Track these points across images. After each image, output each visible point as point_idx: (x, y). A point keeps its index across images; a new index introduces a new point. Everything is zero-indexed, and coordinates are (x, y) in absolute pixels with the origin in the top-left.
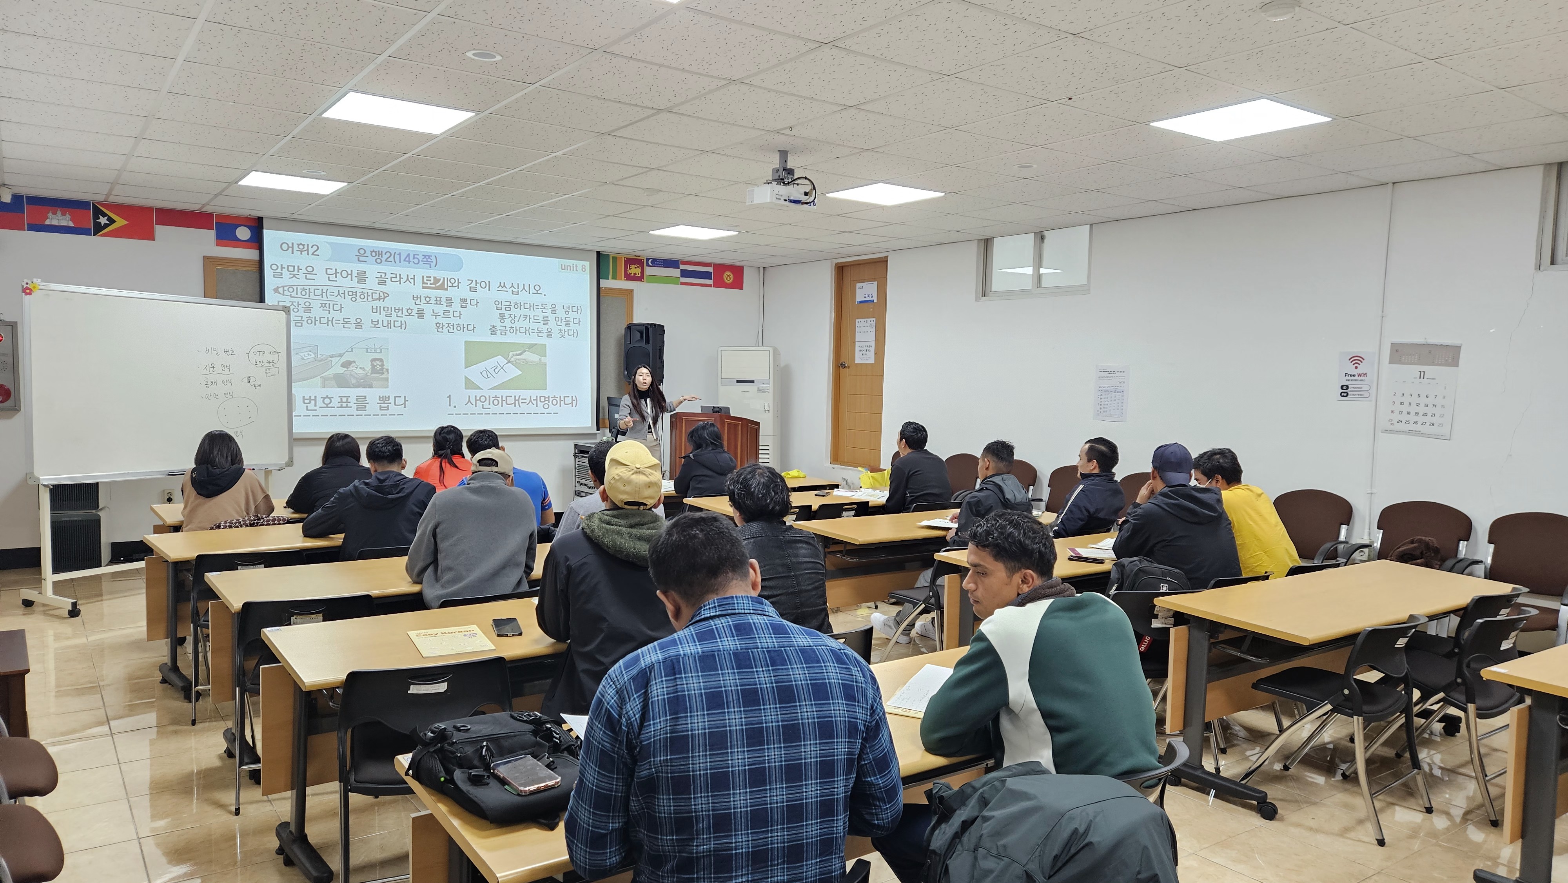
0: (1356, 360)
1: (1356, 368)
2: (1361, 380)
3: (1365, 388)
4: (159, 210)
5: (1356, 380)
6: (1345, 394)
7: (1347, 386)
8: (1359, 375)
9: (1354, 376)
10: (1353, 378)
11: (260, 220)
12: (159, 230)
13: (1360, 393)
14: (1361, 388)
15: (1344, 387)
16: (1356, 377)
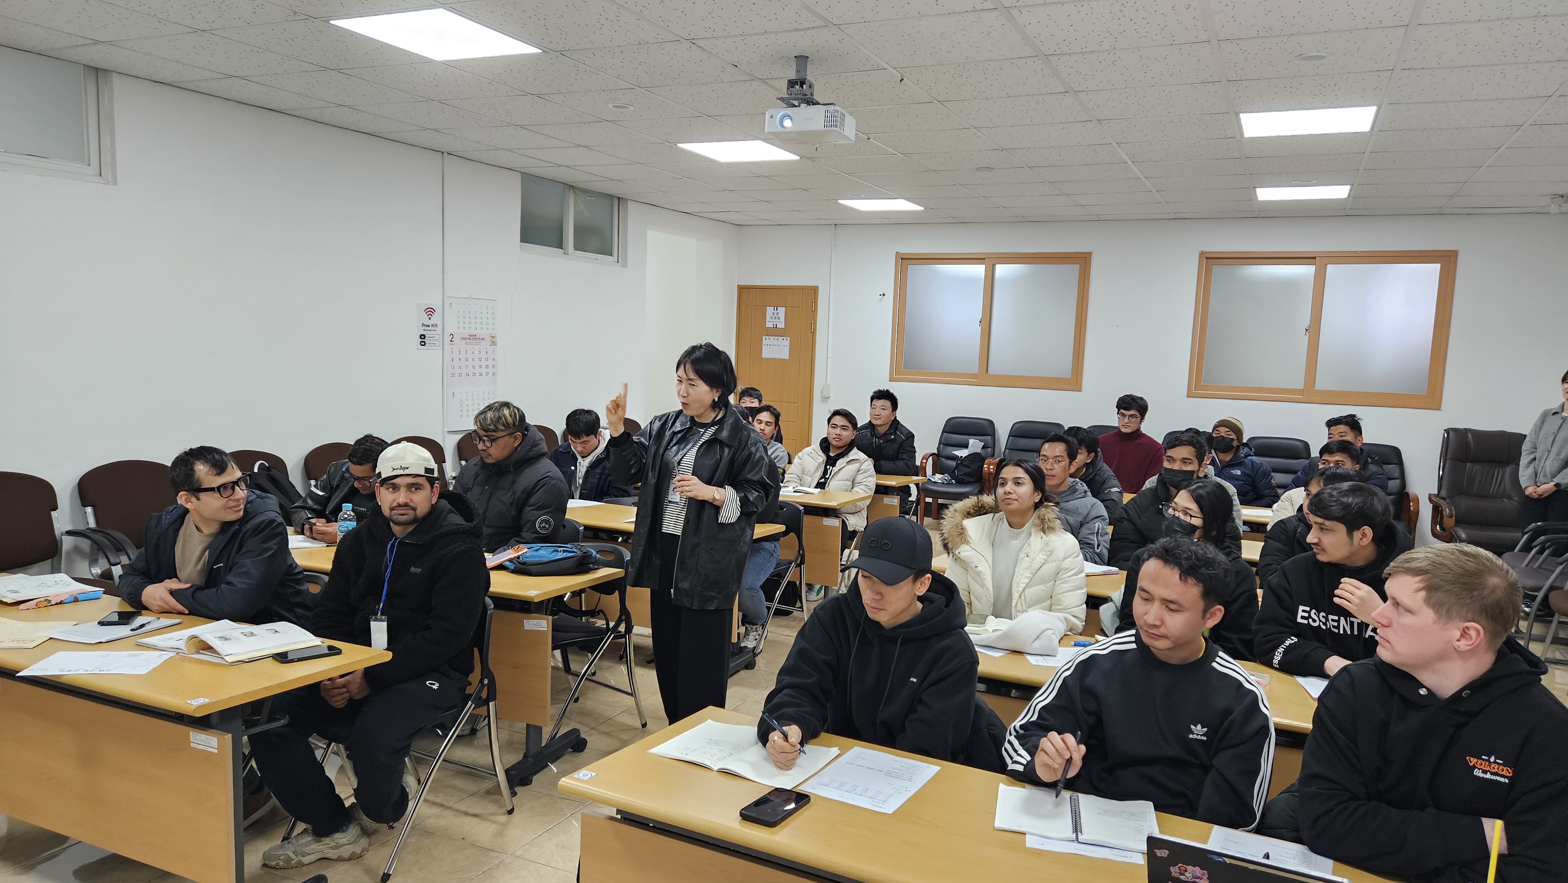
0: (430, 311)
1: (430, 319)
2: (434, 330)
3: (437, 337)
5: (430, 330)
6: (423, 344)
7: (424, 335)
8: (433, 326)
9: (429, 326)
10: (428, 328)
13: (433, 342)
14: (434, 337)
15: (422, 337)
16: (431, 328)
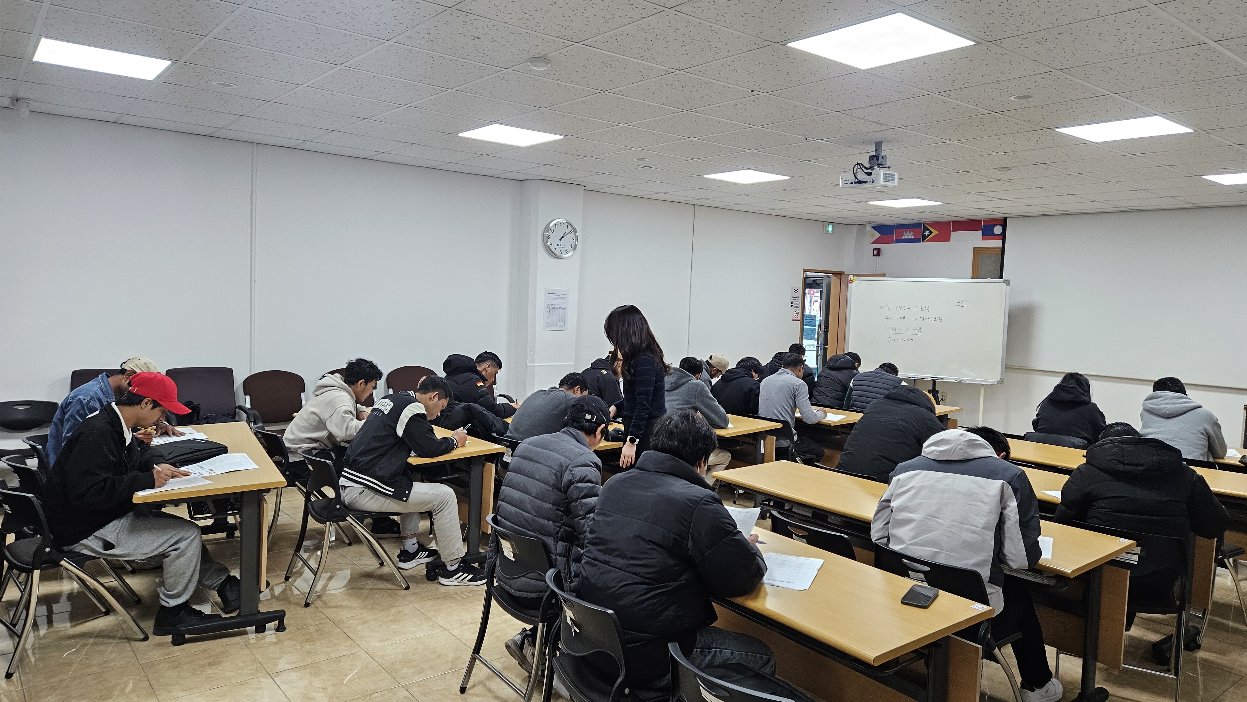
4: (954, 222)
11: (1005, 219)
12: (954, 234)
